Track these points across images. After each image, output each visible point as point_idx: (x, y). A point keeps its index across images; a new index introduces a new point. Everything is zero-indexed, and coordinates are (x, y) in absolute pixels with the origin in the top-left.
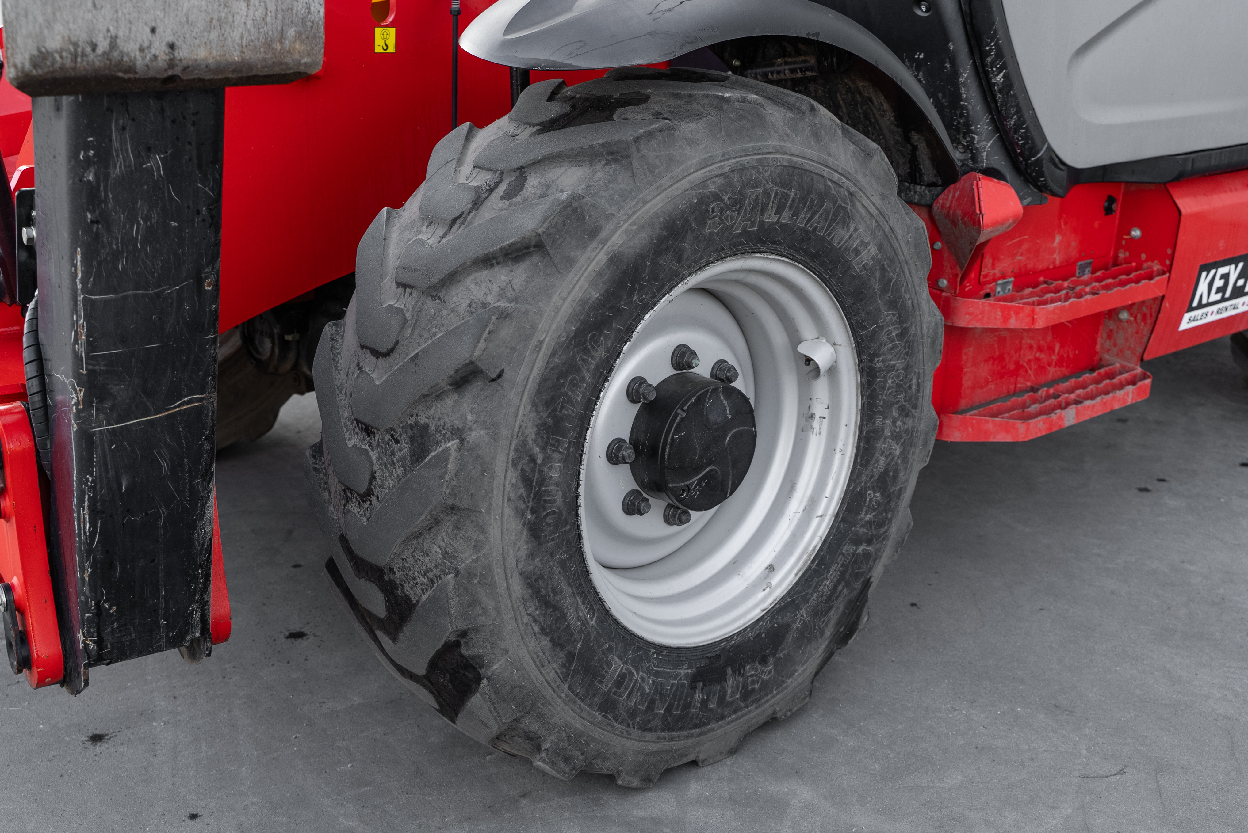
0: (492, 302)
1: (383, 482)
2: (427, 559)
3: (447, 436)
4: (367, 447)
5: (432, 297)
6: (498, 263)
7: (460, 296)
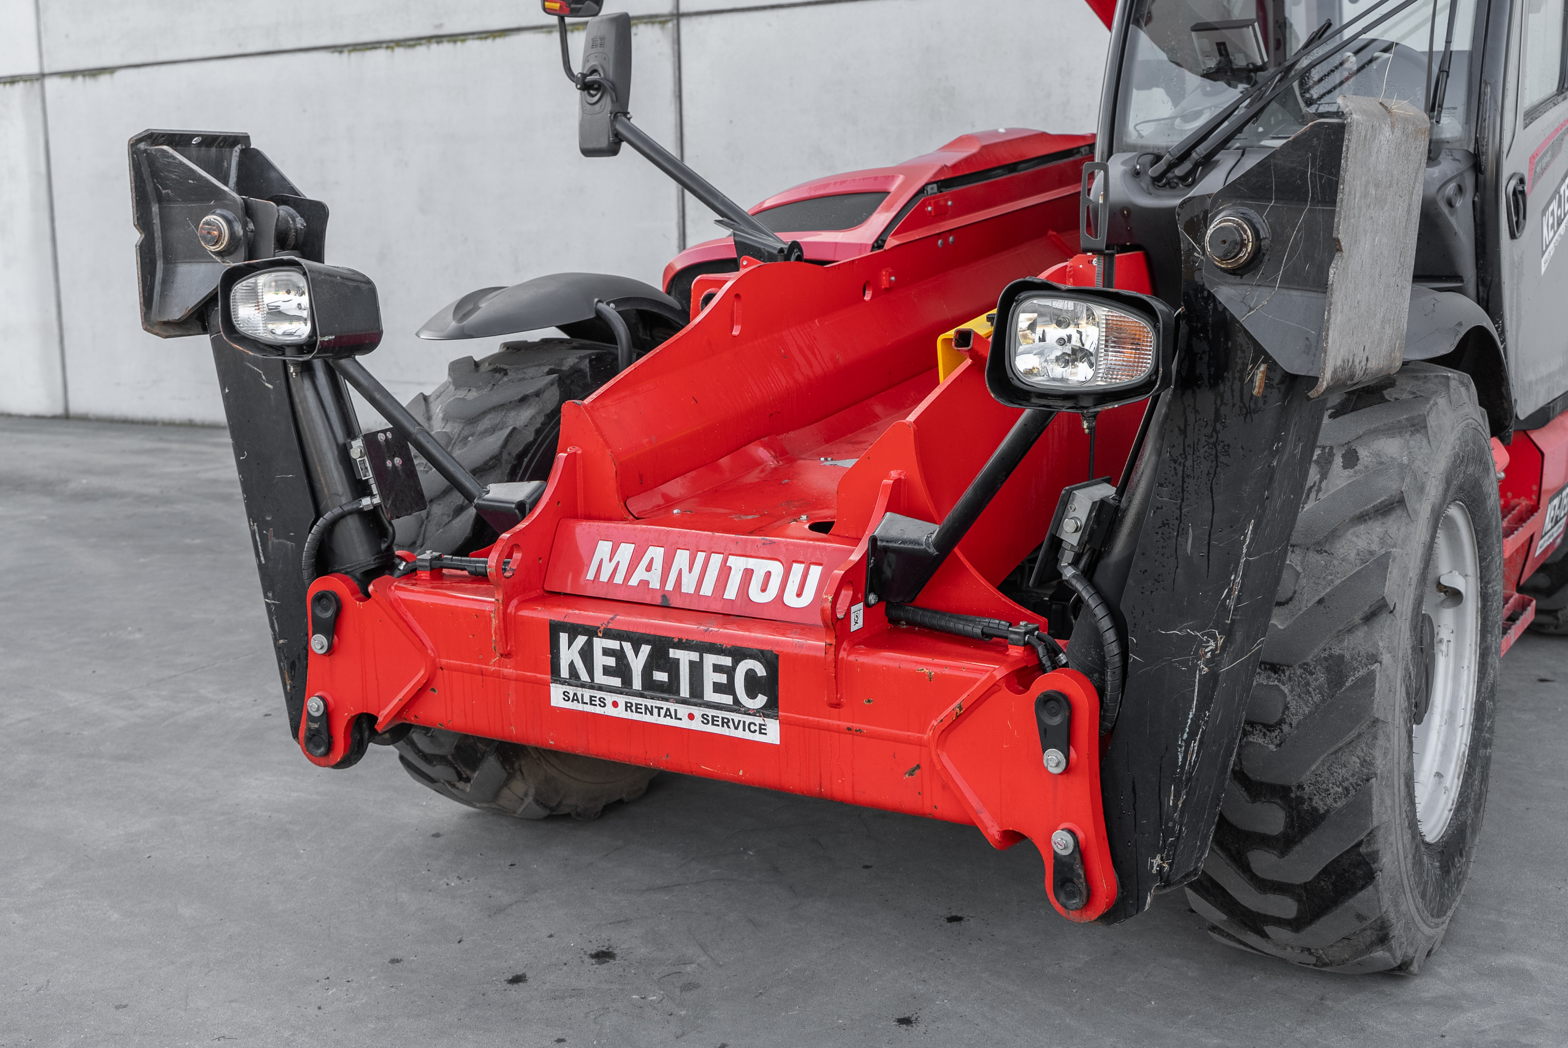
0: (1377, 549)
1: (1296, 711)
2: (1344, 770)
3: (1363, 662)
4: (1276, 683)
5: (1317, 551)
6: (1370, 519)
7: (1345, 547)
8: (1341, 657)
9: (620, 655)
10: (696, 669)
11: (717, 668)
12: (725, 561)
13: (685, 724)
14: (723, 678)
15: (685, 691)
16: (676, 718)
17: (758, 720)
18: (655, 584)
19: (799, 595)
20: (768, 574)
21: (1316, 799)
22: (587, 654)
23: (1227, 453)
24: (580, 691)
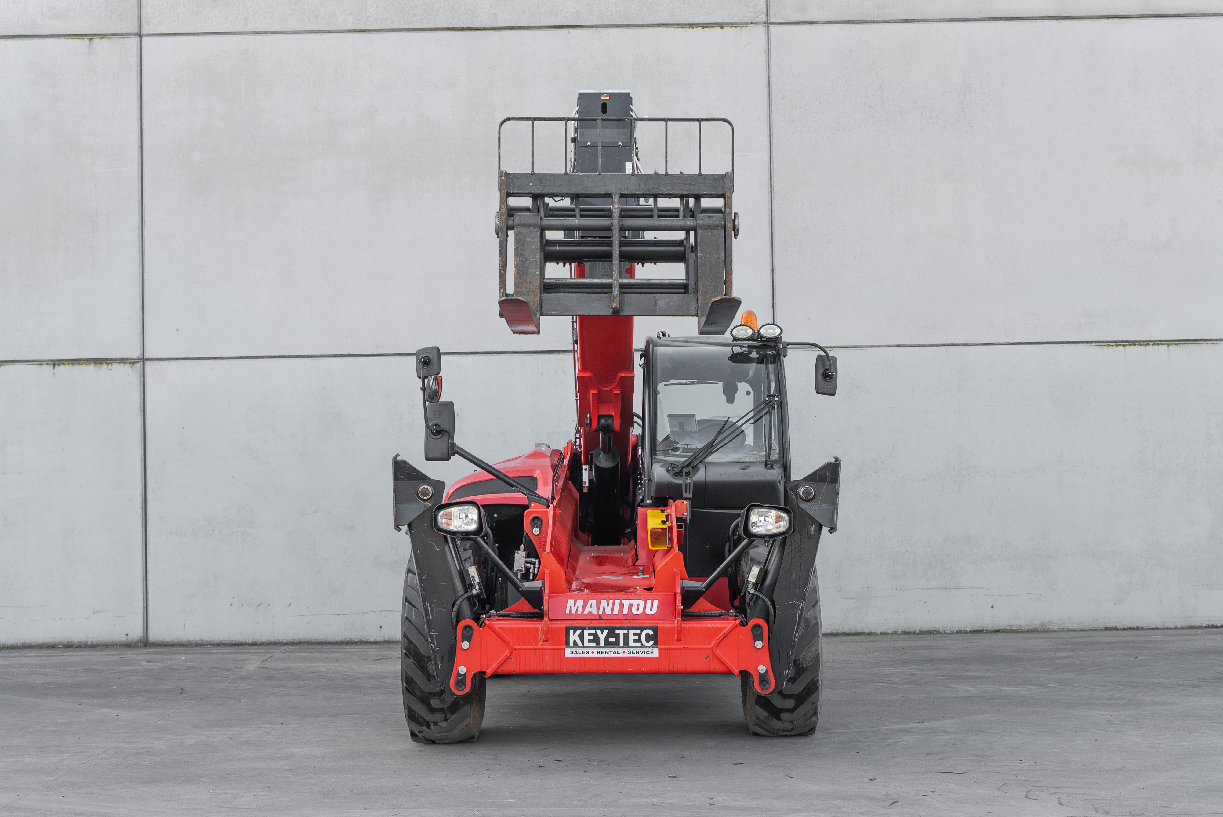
8: (808, 618)
9: (595, 635)
10: (626, 636)
11: (634, 634)
12: (621, 602)
13: (622, 655)
14: (637, 637)
15: (622, 643)
16: (618, 653)
17: (650, 650)
18: (595, 612)
19: (651, 610)
20: (638, 605)
21: (803, 663)
22: (581, 637)
23: (804, 550)
24: (577, 650)
